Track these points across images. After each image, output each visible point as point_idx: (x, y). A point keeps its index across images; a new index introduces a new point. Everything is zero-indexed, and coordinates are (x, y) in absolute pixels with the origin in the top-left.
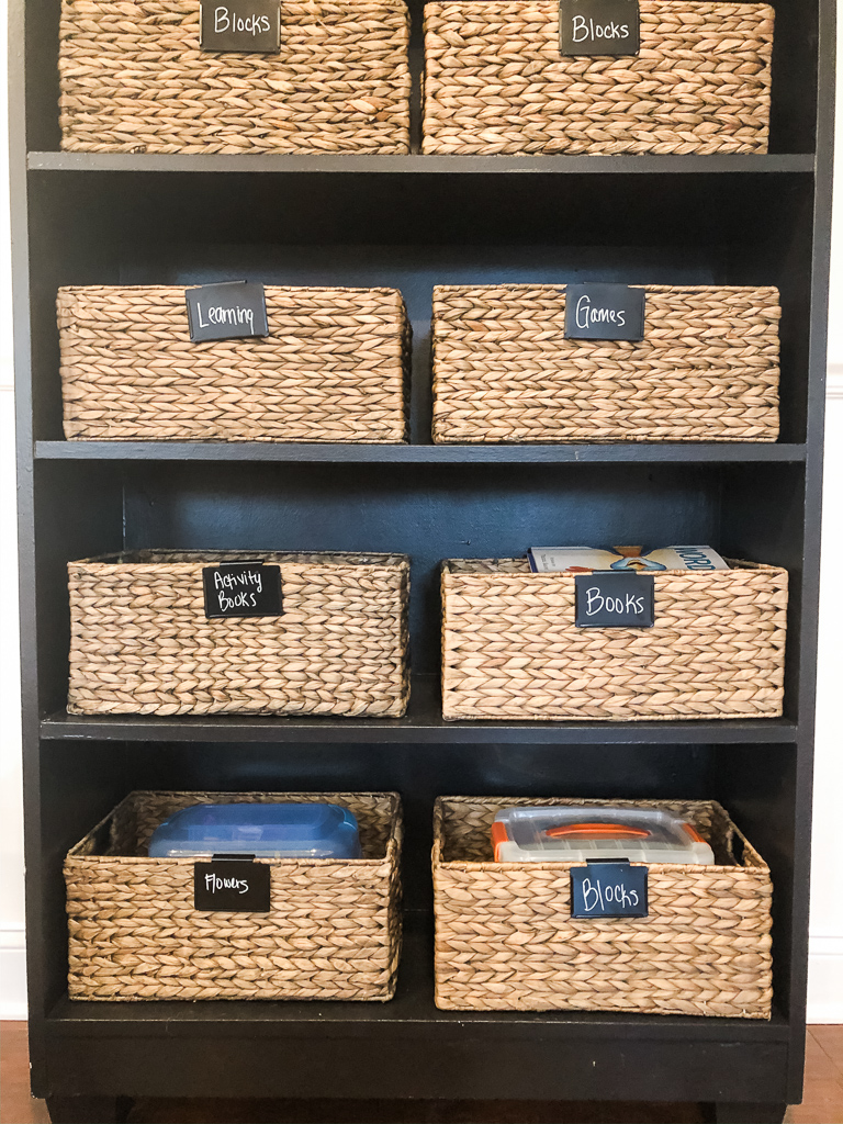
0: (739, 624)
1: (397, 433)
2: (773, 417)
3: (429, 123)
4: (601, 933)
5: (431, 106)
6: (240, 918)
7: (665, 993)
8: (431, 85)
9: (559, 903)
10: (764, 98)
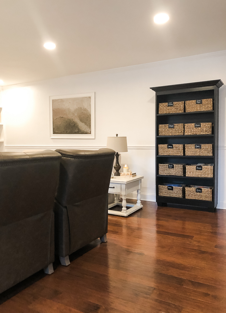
0: (209, 170)
1: (183, 155)
2: (212, 154)
3: (185, 132)
4: (198, 194)
5: (185, 131)
6: (171, 191)
7: (203, 199)
8: (185, 130)
9: (195, 191)
10: (211, 130)
